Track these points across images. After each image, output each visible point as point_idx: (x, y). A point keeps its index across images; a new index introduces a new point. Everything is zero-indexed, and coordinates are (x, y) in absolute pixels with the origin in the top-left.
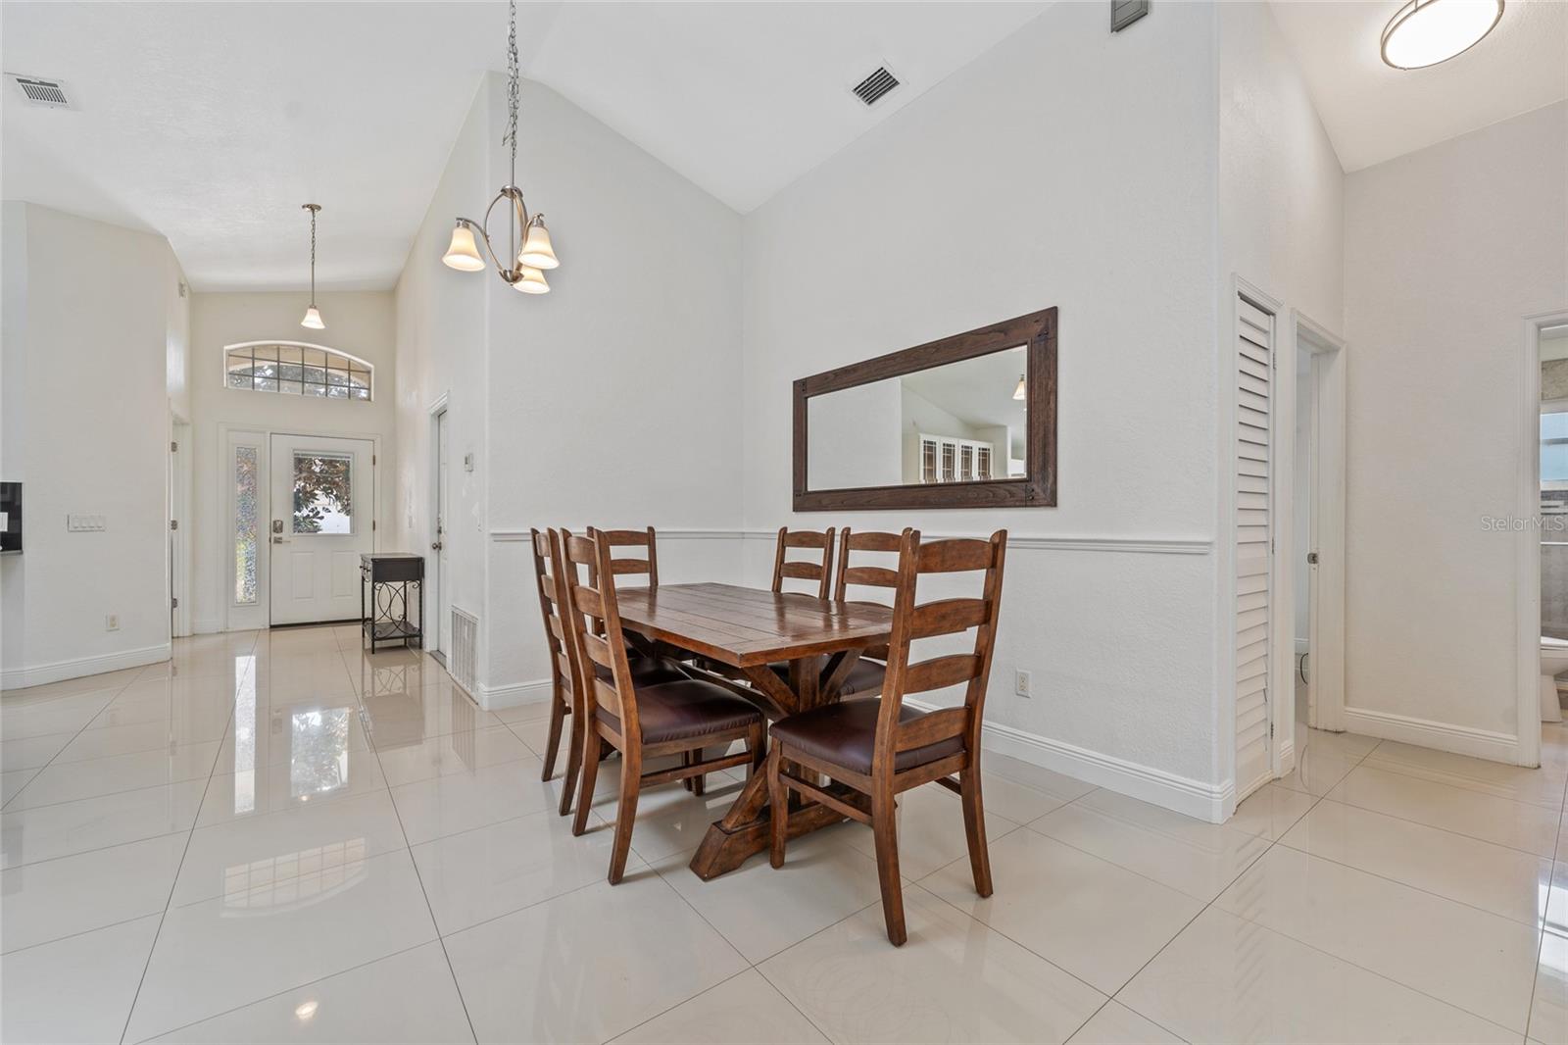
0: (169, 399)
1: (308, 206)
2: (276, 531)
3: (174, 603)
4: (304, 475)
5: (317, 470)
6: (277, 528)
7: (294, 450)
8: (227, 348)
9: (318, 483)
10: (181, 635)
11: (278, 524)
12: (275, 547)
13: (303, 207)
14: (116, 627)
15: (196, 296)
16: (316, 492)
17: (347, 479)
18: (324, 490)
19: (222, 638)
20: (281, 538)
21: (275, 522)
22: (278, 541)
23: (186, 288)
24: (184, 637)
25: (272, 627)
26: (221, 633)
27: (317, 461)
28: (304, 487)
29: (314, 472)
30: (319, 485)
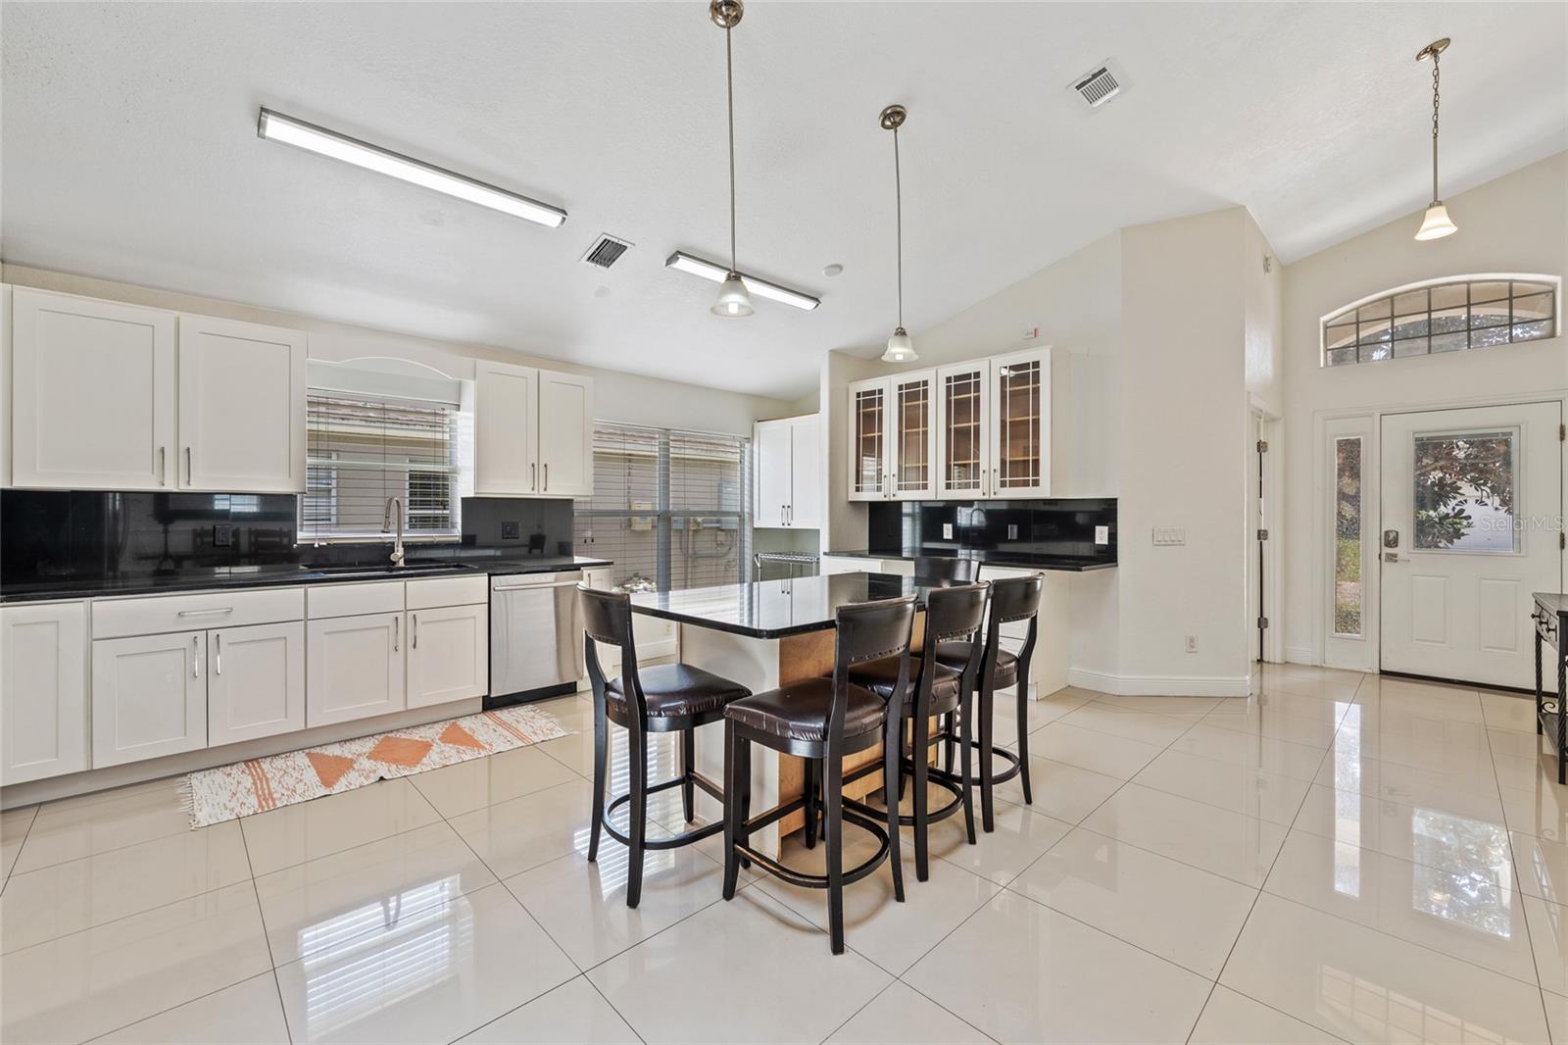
0: (1249, 393)
1: (1425, 52)
2: (1388, 544)
3: (1262, 623)
4: (1442, 463)
5: (1461, 455)
6: (1391, 541)
7: (1414, 434)
8: (1323, 319)
9: (1463, 472)
10: (1272, 660)
11: (1394, 534)
12: (1386, 566)
13: (1418, 57)
14: (1194, 650)
15: (1288, 271)
16: (1459, 484)
17: (1507, 463)
18: (1473, 481)
19: (1317, 675)
20: (1395, 556)
21: (1387, 533)
22: (1392, 558)
23: (1272, 261)
24: (1275, 663)
25: (1384, 673)
26: (1317, 666)
27: (1460, 443)
28: (1441, 479)
29: (1456, 459)
30: (1465, 475)
